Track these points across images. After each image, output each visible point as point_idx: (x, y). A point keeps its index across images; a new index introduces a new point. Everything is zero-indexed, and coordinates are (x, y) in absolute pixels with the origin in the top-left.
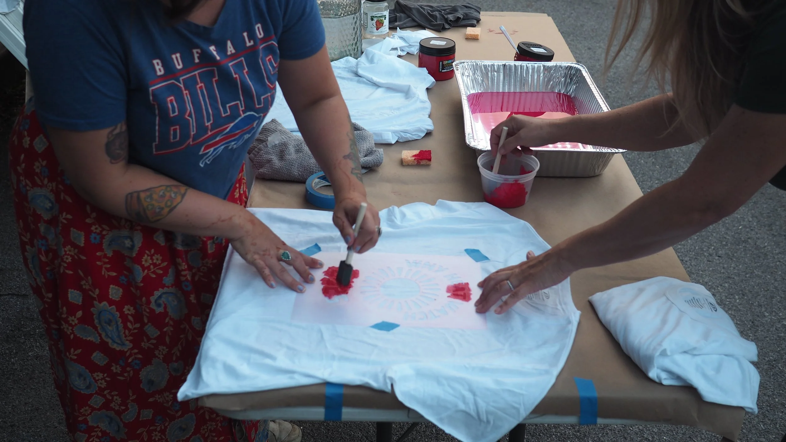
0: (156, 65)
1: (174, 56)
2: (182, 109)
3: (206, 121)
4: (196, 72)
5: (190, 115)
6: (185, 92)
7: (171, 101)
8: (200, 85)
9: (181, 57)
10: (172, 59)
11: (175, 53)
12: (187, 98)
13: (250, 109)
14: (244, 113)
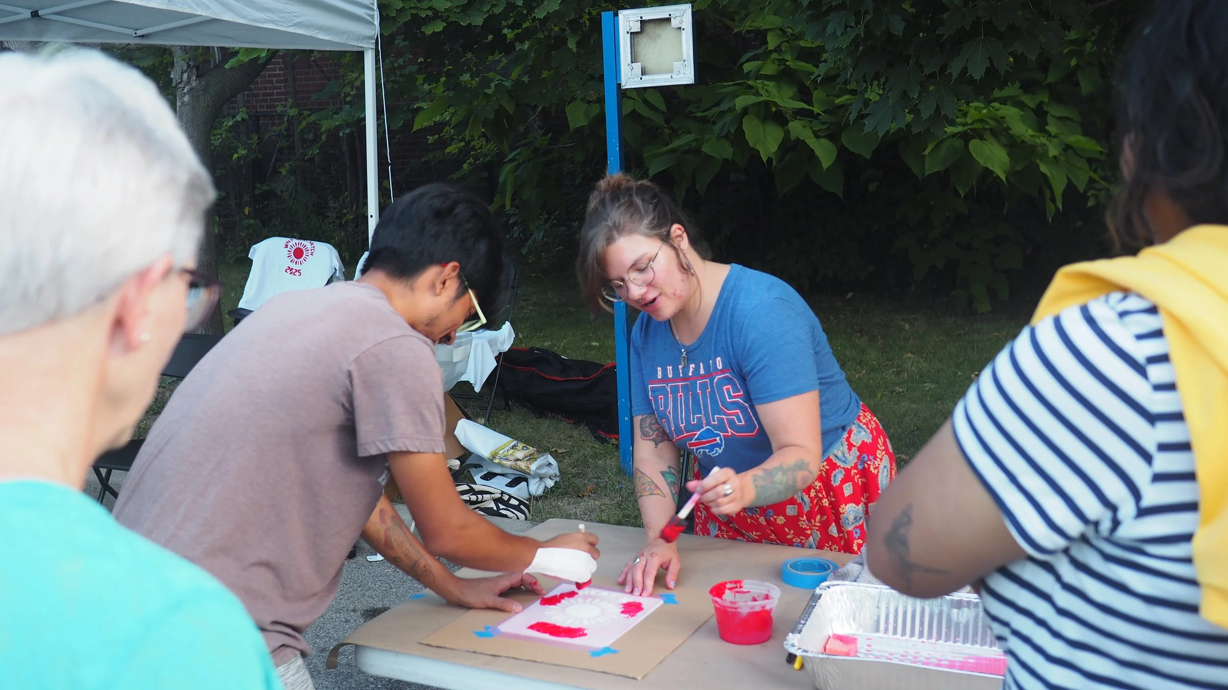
0: (659, 371)
1: (668, 367)
2: (666, 407)
3: (680, 423)
4: (680, 384)
5: (669, 413)
6: (670, 395)
7: (661, 398)
8: (681, 394)
9: (672, 369)
10: (667, 369)
11: (669, 366)
12: (671, 400)
13: (708, 424)
14: (706, 426)
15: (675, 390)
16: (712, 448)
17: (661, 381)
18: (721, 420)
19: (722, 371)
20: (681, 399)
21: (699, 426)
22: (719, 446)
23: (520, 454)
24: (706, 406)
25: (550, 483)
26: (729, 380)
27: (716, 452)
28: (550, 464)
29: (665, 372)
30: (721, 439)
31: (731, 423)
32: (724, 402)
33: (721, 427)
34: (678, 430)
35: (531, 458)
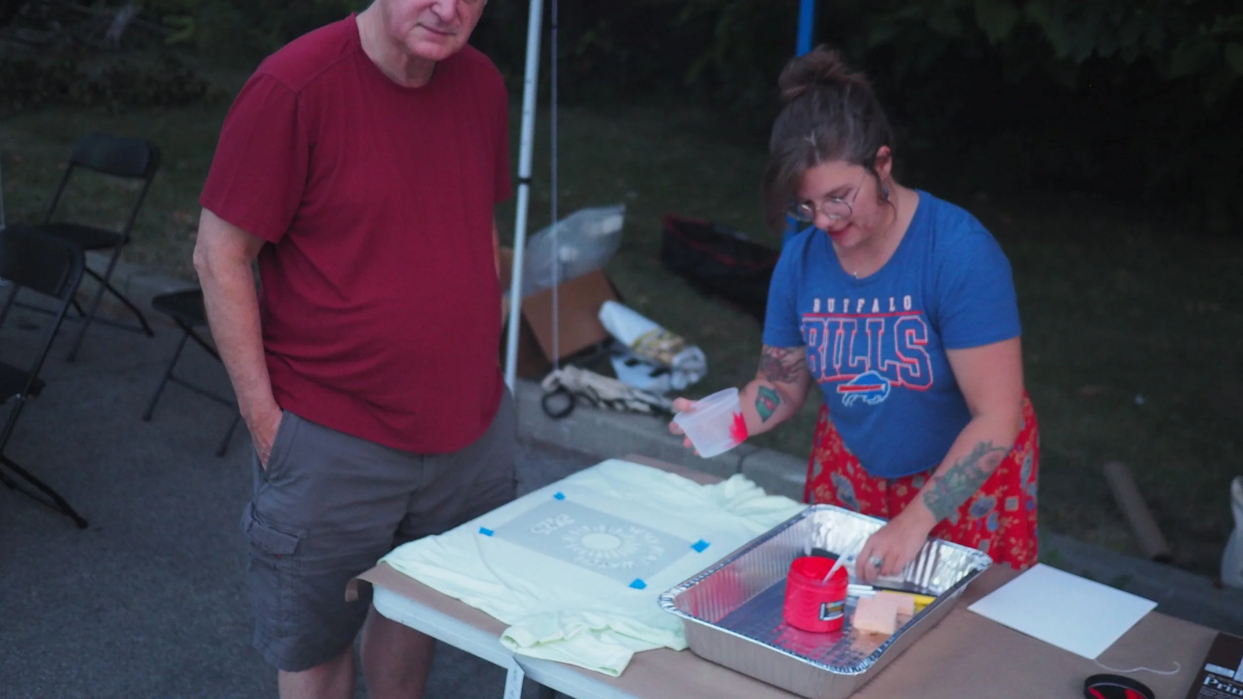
0: (816, 303)
1: (830, 301)
2: (819, 342)
3: (834, 364)
4: (842, 320)
6: (826, 331)
8: (841, 331)
9: (835, 303)
10: (828, 302)
11: (832, 298)
12: (826, 337)
13: (874, 366)
14: (870, 369)
15: (834, 327)
16: (871, 395)
17: (818, 315)
18: (892, 368)
19: (910, 312)
20: (840, 338)
21: (861, 368)
22: (883, 394)
23: (665, 345)
24: (875, 349)
25: (694, 378)
26: (914, 324)
27: (877, 400)
28: (695, 358)
29: (824, 305)
30: (886, 388)
31: (905, 372)
32: (902, 348)
33: (891, 373)
34: (830, 371)
35: (675, 350)
